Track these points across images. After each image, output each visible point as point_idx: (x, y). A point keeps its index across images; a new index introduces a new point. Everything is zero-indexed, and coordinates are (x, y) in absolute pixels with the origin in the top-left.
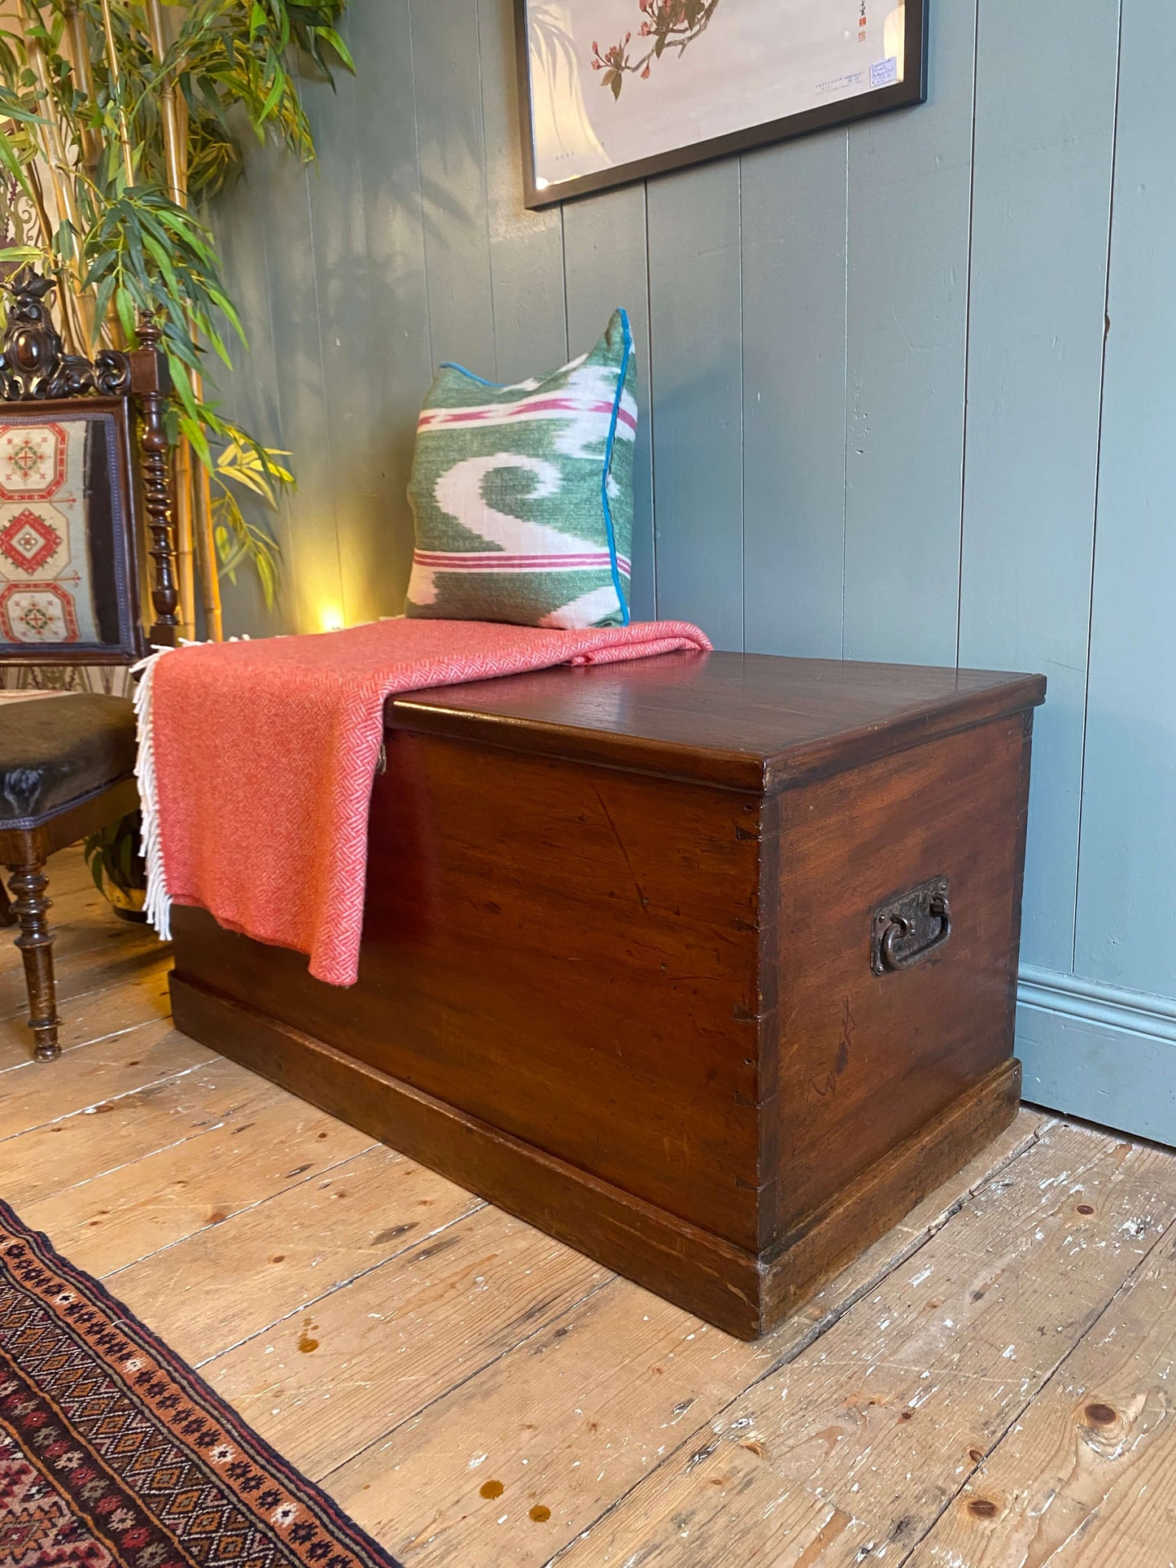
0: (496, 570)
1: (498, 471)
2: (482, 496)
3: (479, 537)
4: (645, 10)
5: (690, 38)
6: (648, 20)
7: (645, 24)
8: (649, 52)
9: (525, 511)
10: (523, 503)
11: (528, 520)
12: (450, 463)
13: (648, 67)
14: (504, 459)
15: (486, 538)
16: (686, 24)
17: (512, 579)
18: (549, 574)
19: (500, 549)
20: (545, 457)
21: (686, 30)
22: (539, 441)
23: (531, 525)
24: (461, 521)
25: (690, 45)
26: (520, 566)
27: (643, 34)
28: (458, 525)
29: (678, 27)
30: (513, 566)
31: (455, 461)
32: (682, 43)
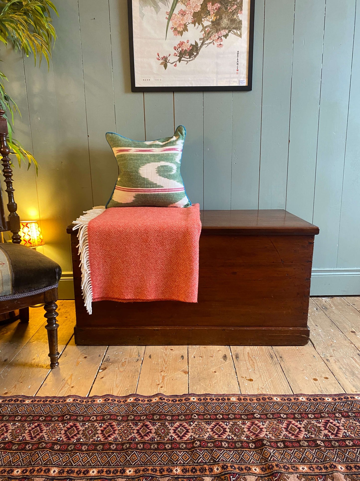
0: (160, 193)
1: (162, 166)
2: (157, 173)
3: (156, 184)
4: (175, 50)
5: (190, 61)
6: (177, 53)
7: (176, 53)
8: (176, 60)
9: (169, 177)
10: (170, 175)
11: (171, 179)
12: (144, 164)
13: (176, 64)
14: (163, 163)
15: (158, 184)
16: (188, 57)
17: (165, 195)
18: (176, 193)
19: (162, 187)
20: (174, 163)
21: (188, 58)
22: (172, 159)
23: (172, 180)
24: (150, 179)
25: (189, 62)
26: (168, 191)
27: (174, 55)
28: (148, 181)
29: (186, 57)
30: (166, 191)
31: (146, 163)
32: (187, 61)
